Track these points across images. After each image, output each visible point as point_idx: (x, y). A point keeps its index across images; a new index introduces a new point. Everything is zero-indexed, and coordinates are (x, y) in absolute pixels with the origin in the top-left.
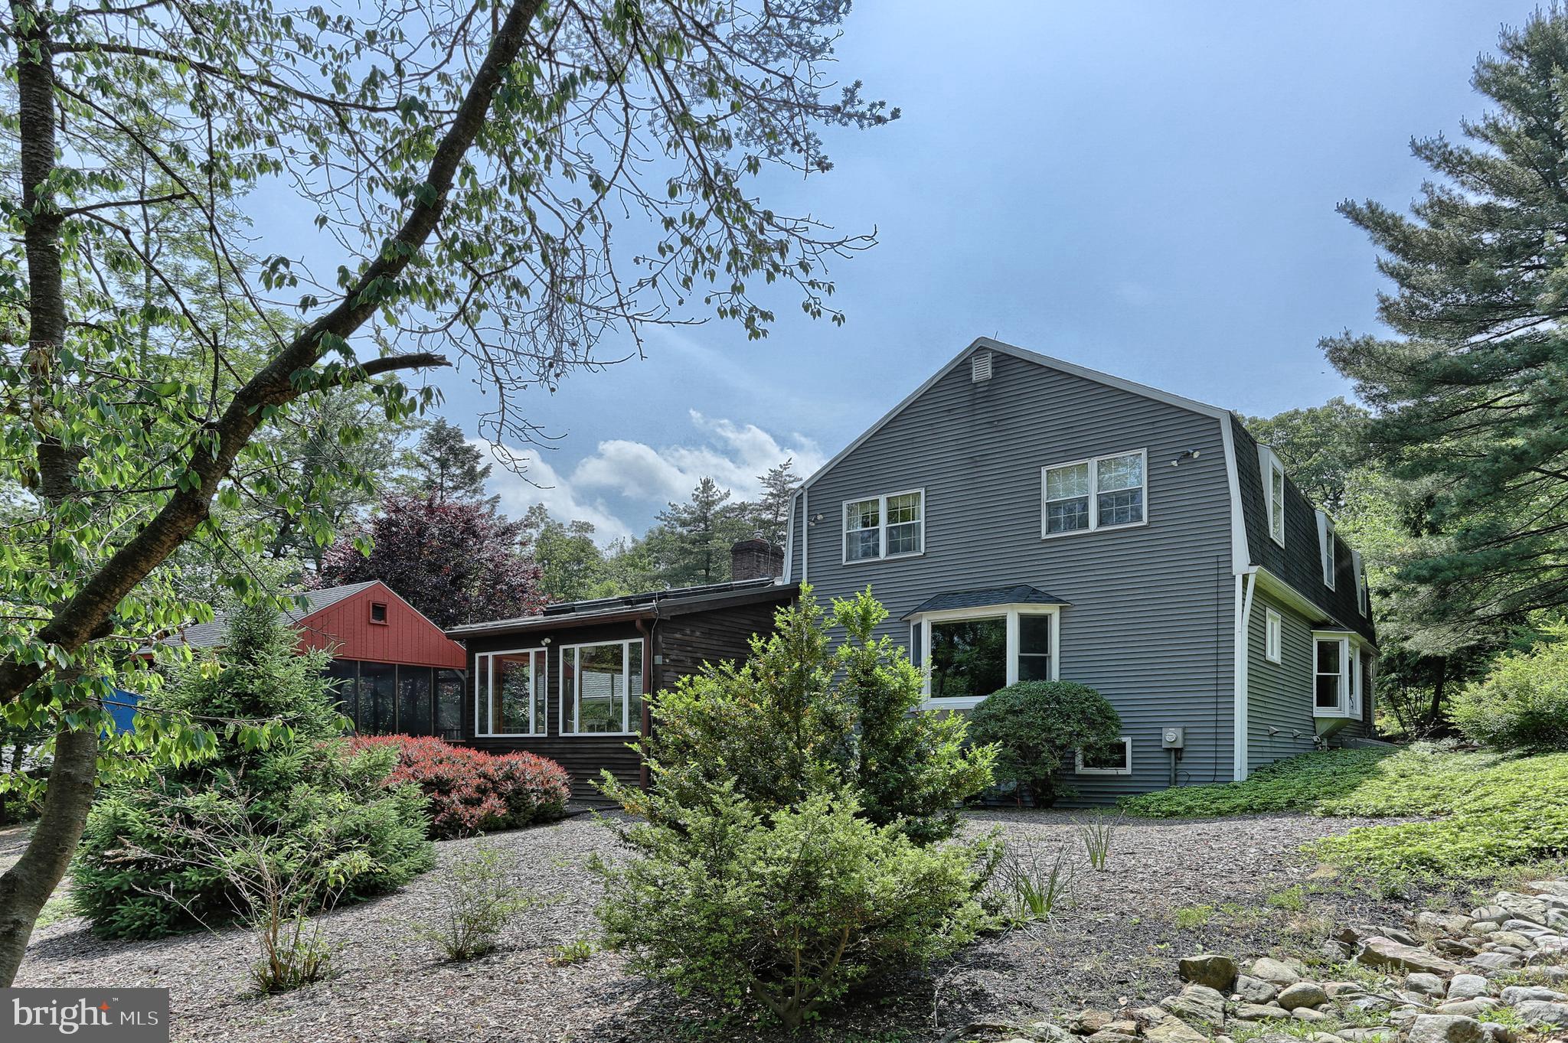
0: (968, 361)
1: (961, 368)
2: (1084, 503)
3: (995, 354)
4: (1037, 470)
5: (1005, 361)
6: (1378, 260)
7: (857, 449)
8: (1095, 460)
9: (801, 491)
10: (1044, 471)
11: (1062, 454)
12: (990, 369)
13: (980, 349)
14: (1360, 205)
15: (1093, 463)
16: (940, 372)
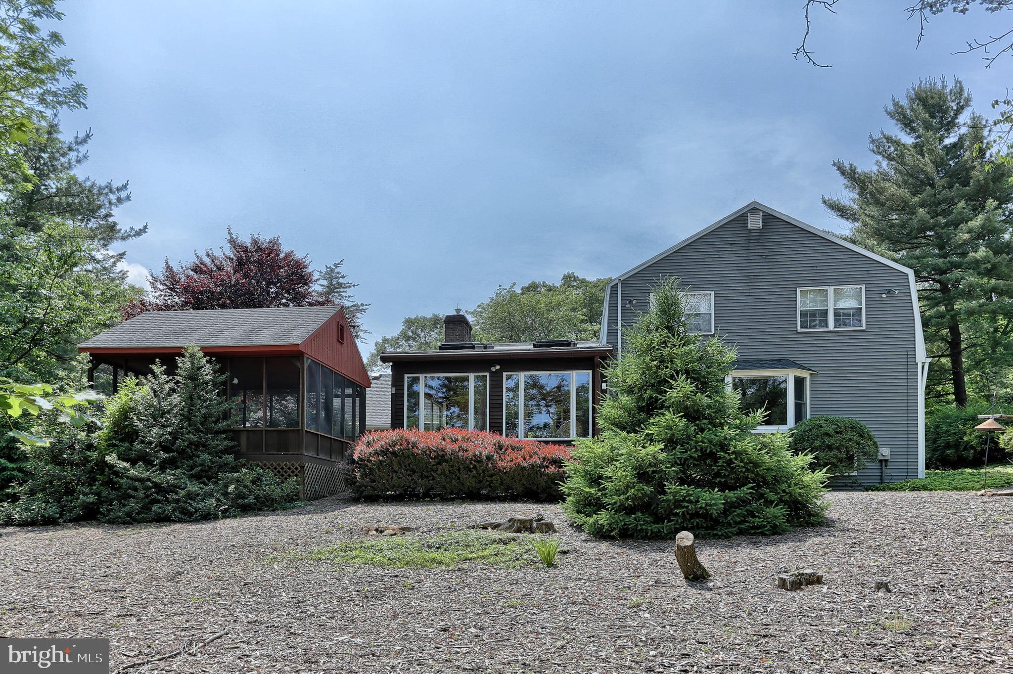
0: (745, 215)
1: (740, 219)
2: (825, 313)
3: (764, 214)
4: (794, 289)
5: (770, 219)
6: (823, 198)
7: (661, 259)
8: (832, 288)
9: (617, 281)
10: (798, 290)
11: (810, 282)
12: (761, 222)
13: (754, 209)
14: (847, 165)
15: (831, 290)
16: (724, 219)
